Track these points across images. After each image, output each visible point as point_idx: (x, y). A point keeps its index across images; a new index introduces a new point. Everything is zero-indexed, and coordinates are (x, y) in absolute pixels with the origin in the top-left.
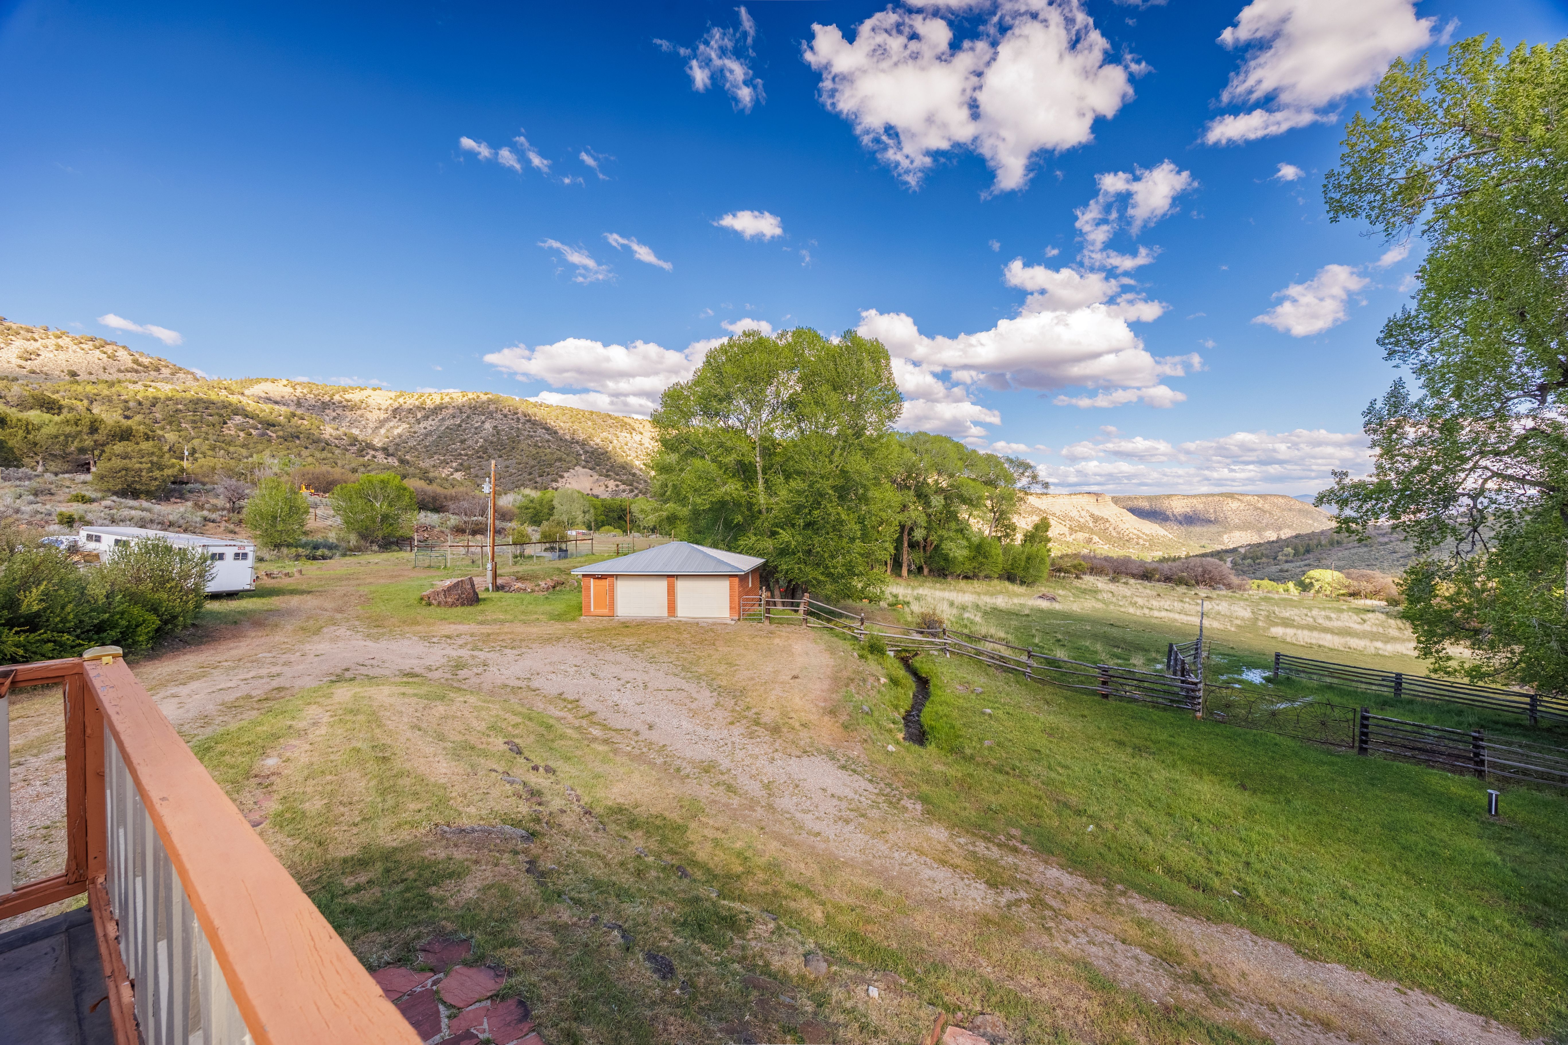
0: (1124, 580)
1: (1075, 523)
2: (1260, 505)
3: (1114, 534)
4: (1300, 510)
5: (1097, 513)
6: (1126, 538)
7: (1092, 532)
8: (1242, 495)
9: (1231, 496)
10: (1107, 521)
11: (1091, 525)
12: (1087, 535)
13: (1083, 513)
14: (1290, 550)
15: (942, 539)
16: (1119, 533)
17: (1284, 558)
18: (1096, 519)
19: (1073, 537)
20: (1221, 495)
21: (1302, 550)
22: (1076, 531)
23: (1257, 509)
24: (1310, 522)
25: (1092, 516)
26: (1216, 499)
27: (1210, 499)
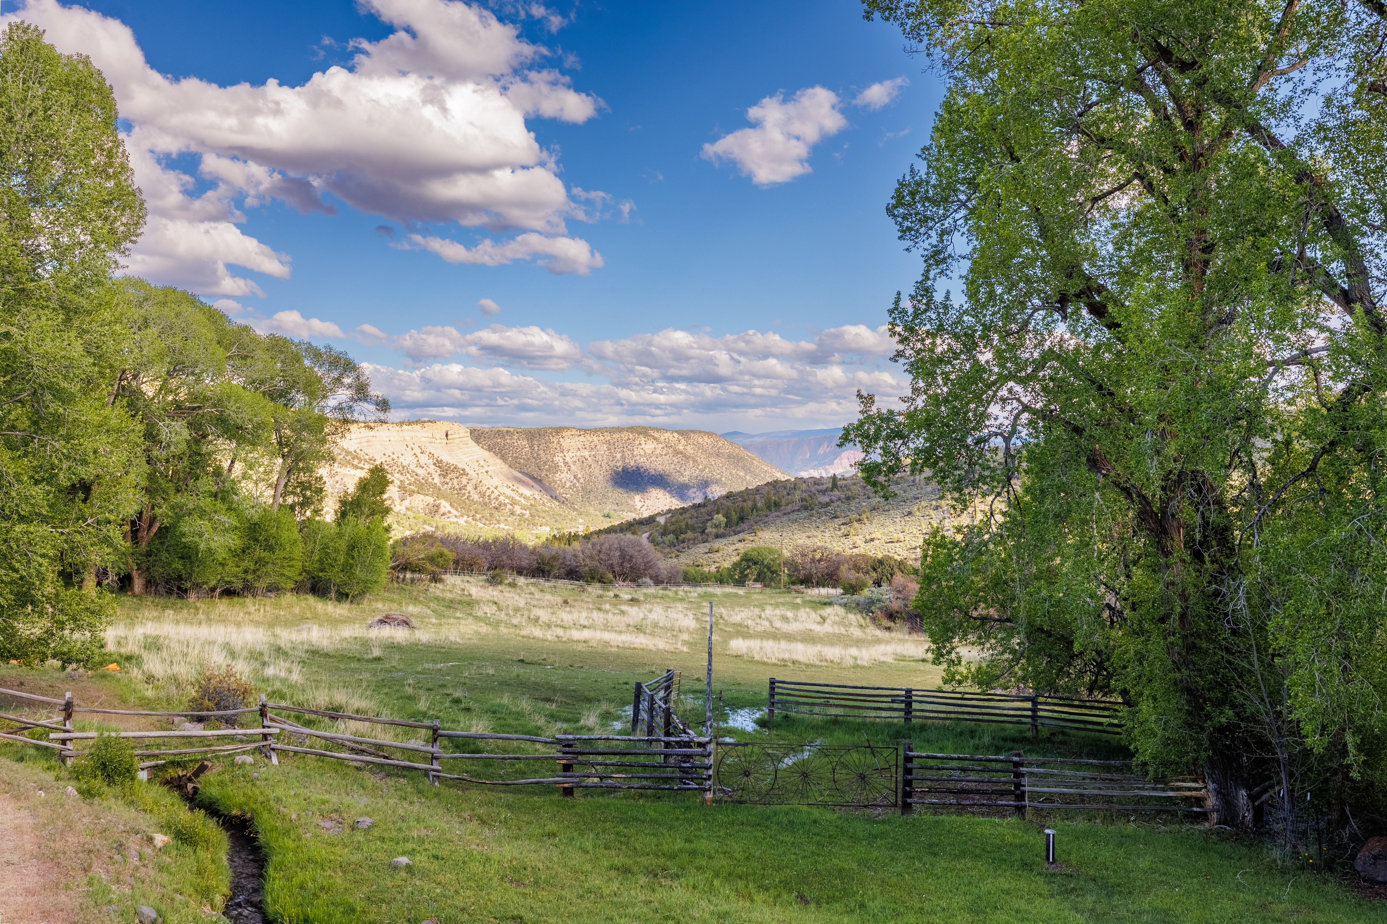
0: (510, 580)
1: (410, 478)
2: (681, 447)
3: (475, 497)
4: (729, 456)
5: (446, 458)
6: (495, 503)
7: (439, 493)
8: (658, 430)
9: (644, 431)
10: (464, 473)
11: (437, 480)
12: (430, 500)
13: (424, 459)
14: (720, 518)
15: (180, 513)
16: (482, 495)
17: (714, 530)
18: (445, 470)
19: (406, 503)
20: (631, 429)
21: (735, 517)
22: (412, 493)
23: (677, 452)
24: (742, 474)
25: (438, 463)
26: (625, 435)
27: (616, 436)
